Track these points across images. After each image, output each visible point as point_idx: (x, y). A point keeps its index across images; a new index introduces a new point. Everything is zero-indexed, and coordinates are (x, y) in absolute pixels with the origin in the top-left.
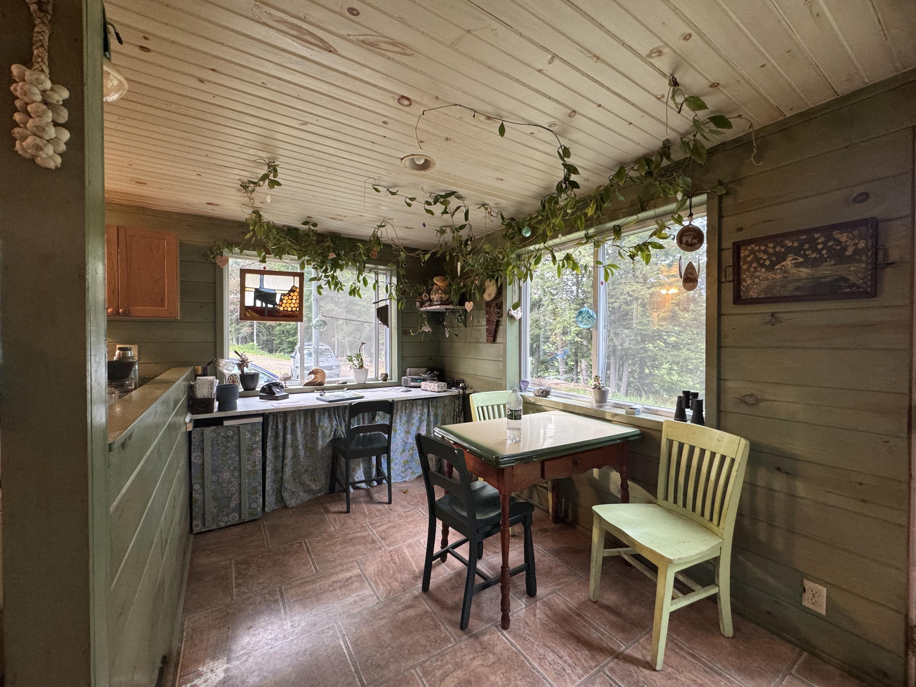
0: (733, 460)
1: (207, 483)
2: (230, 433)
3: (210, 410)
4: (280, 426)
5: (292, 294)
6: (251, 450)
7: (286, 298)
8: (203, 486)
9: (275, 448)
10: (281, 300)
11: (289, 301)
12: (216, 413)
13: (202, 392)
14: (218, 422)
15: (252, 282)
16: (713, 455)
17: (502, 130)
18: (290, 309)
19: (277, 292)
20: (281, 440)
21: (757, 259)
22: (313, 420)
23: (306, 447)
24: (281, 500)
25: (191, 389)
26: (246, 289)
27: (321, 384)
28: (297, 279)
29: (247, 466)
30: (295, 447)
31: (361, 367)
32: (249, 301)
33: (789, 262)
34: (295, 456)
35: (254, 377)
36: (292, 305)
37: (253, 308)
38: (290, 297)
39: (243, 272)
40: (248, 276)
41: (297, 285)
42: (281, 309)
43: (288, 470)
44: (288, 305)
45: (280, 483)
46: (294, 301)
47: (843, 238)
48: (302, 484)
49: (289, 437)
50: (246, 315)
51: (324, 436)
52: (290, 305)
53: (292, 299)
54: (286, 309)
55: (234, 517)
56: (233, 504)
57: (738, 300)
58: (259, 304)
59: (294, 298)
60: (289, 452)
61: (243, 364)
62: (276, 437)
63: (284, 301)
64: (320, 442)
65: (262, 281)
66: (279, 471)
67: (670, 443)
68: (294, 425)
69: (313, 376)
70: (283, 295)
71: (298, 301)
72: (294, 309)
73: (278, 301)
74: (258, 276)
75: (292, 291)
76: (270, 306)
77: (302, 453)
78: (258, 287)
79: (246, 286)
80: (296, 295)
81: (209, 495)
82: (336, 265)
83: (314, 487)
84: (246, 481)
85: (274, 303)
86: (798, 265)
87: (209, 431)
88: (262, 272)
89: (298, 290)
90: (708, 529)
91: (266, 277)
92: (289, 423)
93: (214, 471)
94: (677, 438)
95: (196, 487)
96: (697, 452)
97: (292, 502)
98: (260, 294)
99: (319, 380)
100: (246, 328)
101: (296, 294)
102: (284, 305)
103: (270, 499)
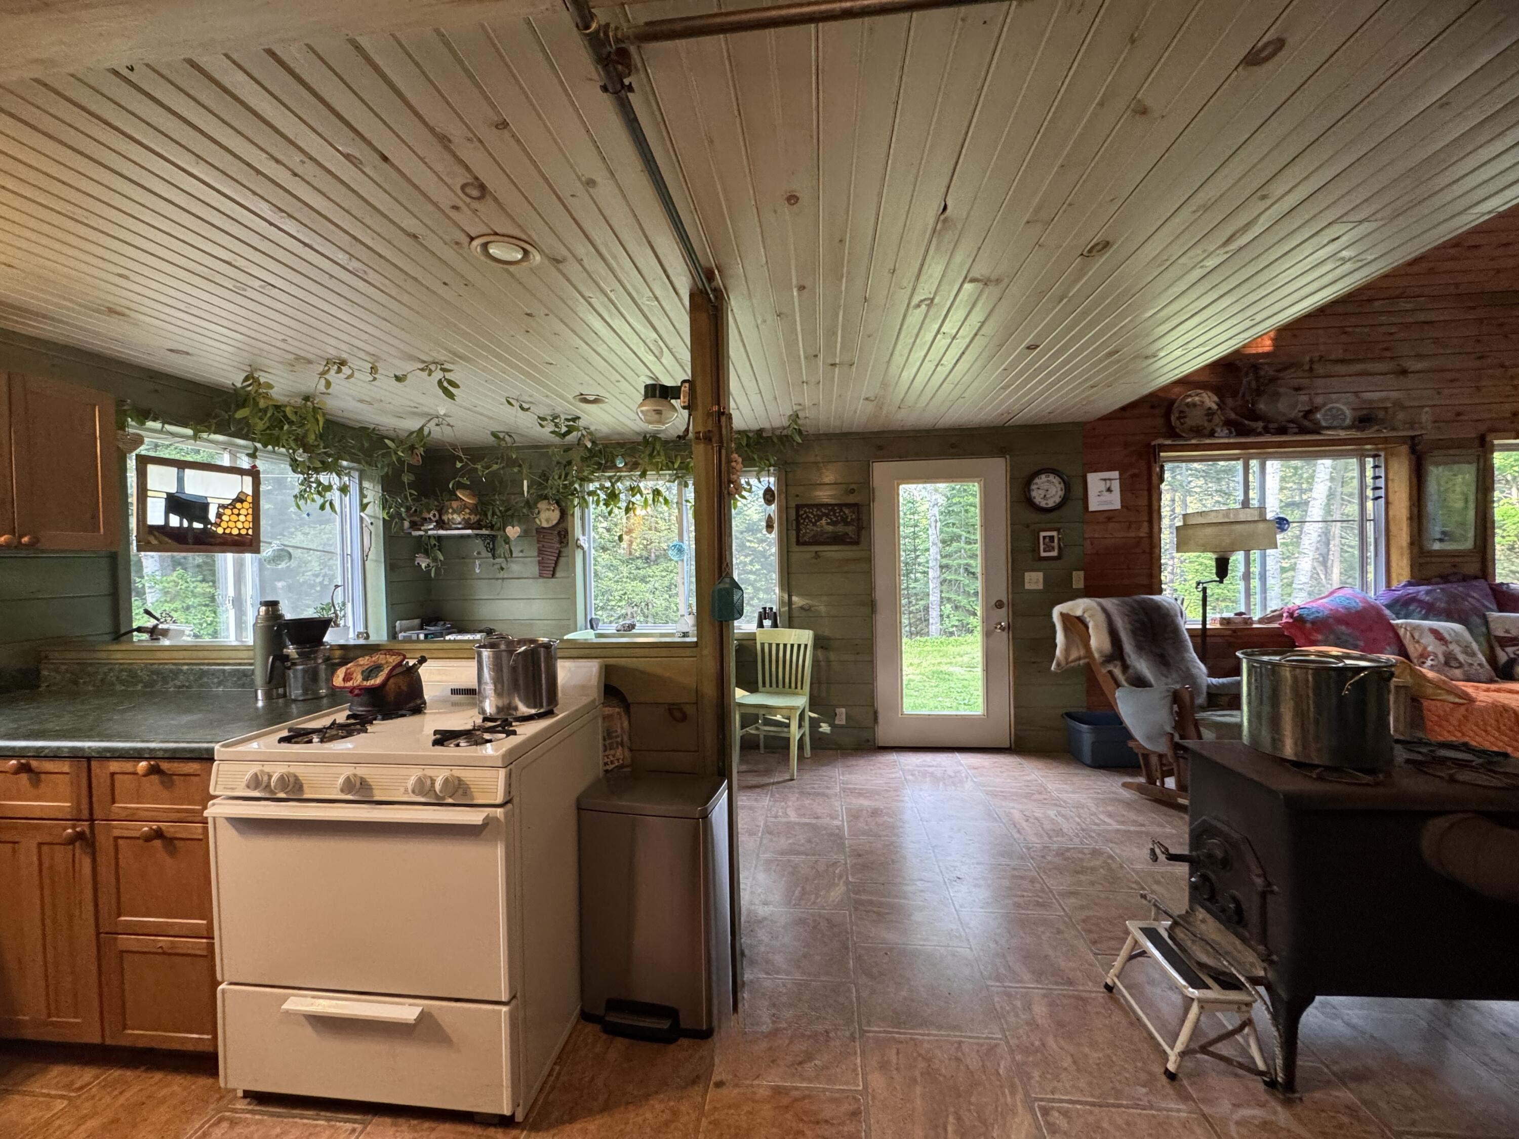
0: (806, 646)
5: (238, 505)
7: (228, 512)
10: (219, 516)
11: (234, 518)
15: (161, 480)
16: (792, 646)
18: (235, 532)
19: (209, 500)
21: (808, 517)
26: (149, 493)
28: (248, 480)
32: (156, 515)
33: (823, 522)
36: (240, 525)
37: (164, 530)
38: (236, 511)
39: (143, 461)
40: (152, 469)
41: (249, 490)
42: (220, 531)
44: (231, 524)
46: (242, 518)
47: (847, 511)
50: (149, 542)
52: (236, 525)
53: (238, 515)
54: (228, 531)
57: (798, 543)
58: (175, 521)
59: (243, 512)
63: (225, 518)
65: (180, 480)
67: (763, 645)
70: (224, 507)
71: (250, 518)
72: (243, 532)
73: (212, 516)
74: (174, 470)
75: (240, 499)
76: (197, 525)
78: (173, 490)
79: (149, 487)
80: (245, 508)
85: (204, 519)
86: (828, 524)
88: (182, 465)
89: (250, 499)
90: (797, 694)
91: (188, 472)
94: (767, 641)
96: (781, 647)
98: (175, 504)
101: (246, 505)
102: (224, 525)
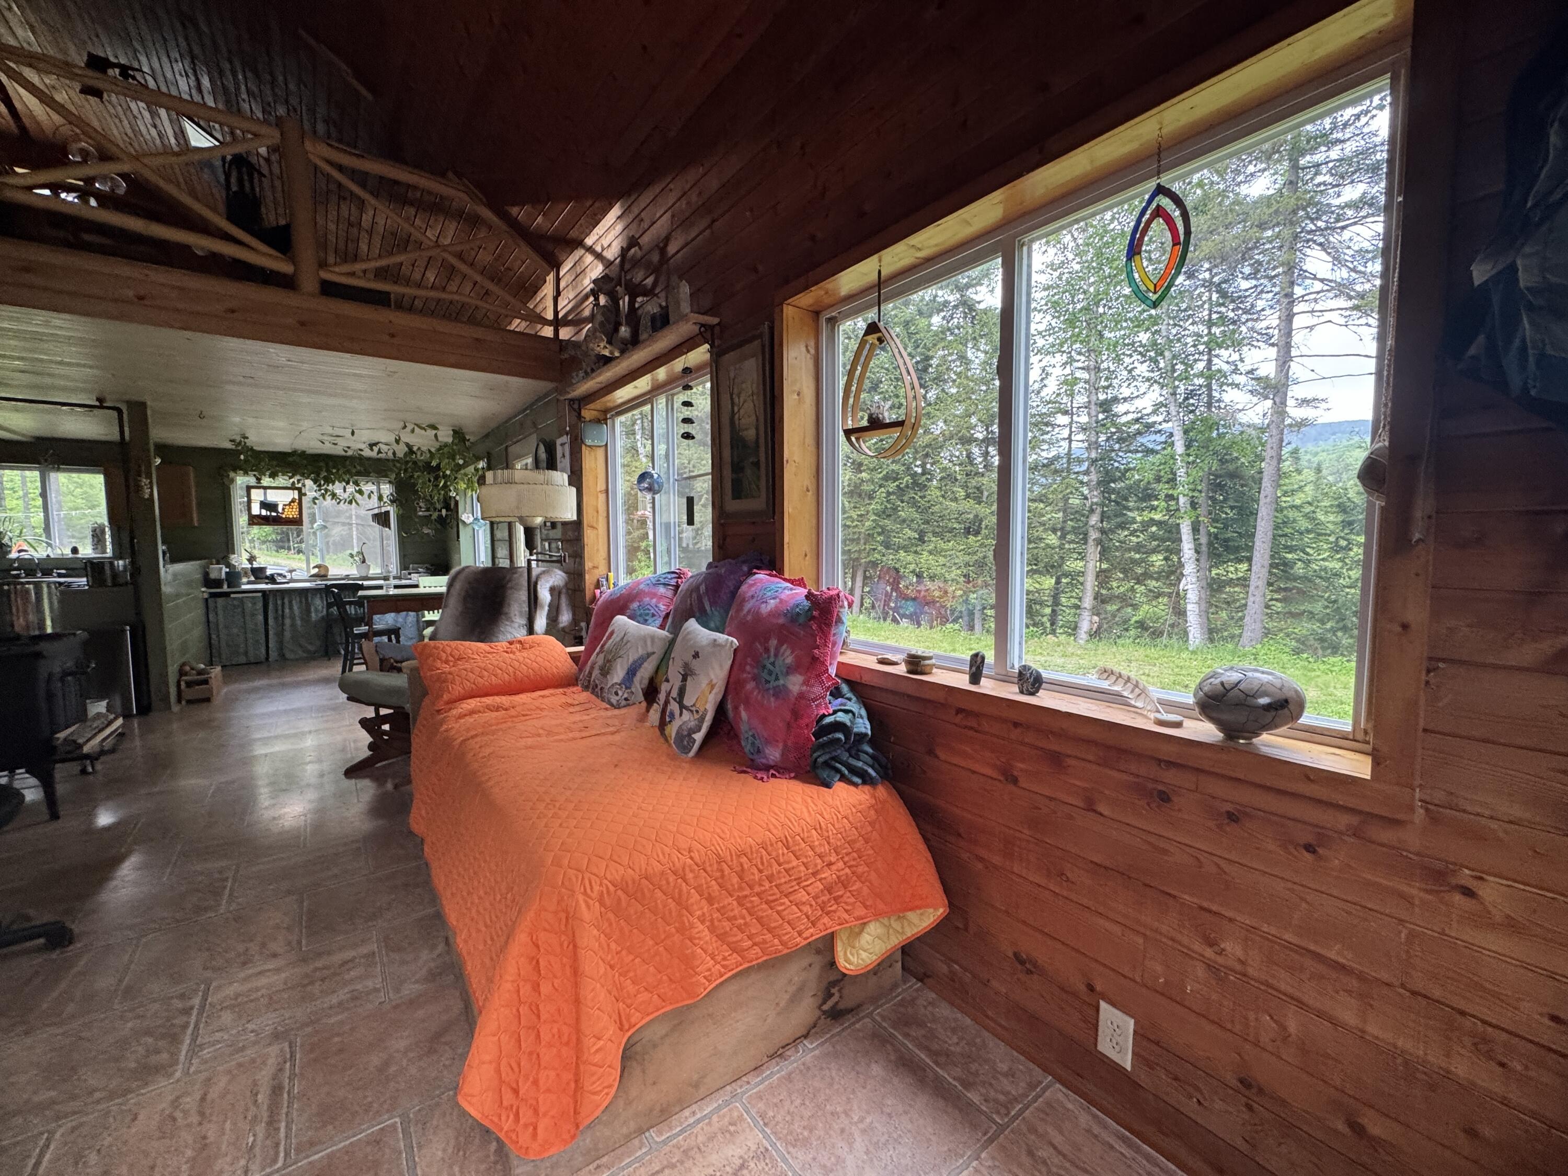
1: (222, 636)
2: (235, 603)
3: (221, 587)
4: (279, 602)
5: (292, 504)
6: (253, 615)
7: (287, 507)
8: (218, 636)
9: (276, 618)
10: (283, 509)
11: (290, 510)
12: (225, 588)
13: (213, 575)
14: (227, 595)
15: (257, 495)
17: (353, 433)
18: (291, 516)
19: (279, 503)
20: (280, 612)
22: (307, 599)
23: (302, 619)
24: (282, 656)
25: (206, 574)
26: (252, 501)
27: (325, 576)
28: (296, 492)
29: (250, 625)
30: (293, 618)
31: (364, 562)
32: (256, 510)
34: (293, 625)
35: (262, 570)
37: (259, 517)
38: (291, 507)
39: (249, 488)
40: (253, 491)
41: (297, 497)
42: (284, 516)
43: (288, 634)
44: (289, 513)
45: (281, 643)
46: (294, 510)
48: (301, 646)
49: (287, 611)
50: (253, 522)
51: (316, 611)
52: (292, 513)
53: (292, 509)
54: (288, 516)
55: (243, 659)
56: (242, 650)
58: (264, 512)
59: (294, 507)
60: (288, 622)
61: (251, 559)
62: (277, 611)
63: (286, 510)
64: (313, 615)
65: (265, 494)
66: (280, 634)
68: (290, 602)
69: (316, 570)
71: (298, 510)
72: (295, 516)
73: (280, 510)
74: (262, 491)
75: (293, 501)
76: (274, 514)
77: (299, 622)
78: (262, 499)
79: (252, 499)
81: (223, 644)
82: (328, 481)
83: (310, 648)
84: (249, 635)
85: (277, 512)
87: (221, 601)
88: (265, 488)
89: (297, 501)
91: (269, 491)
92: (286, 601)
93: (226, 627)
95: (214, 636)
97: (289, 655)
98: (264, 505)
99: (322, 573)
100: (255, 530)
101: (295, 504)
102: (286, 513)
103: (273, 655)
